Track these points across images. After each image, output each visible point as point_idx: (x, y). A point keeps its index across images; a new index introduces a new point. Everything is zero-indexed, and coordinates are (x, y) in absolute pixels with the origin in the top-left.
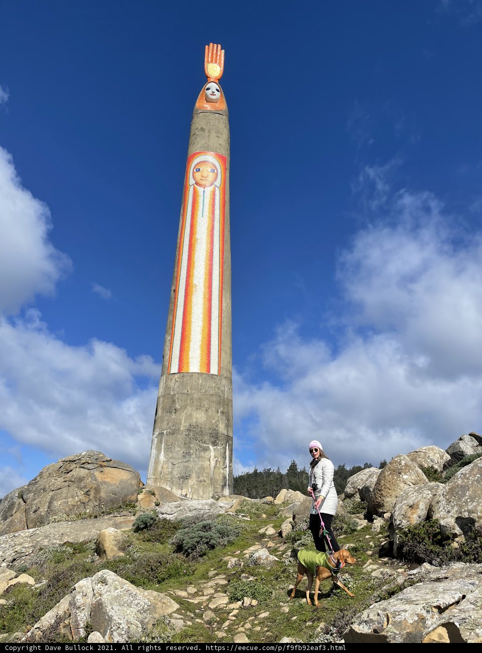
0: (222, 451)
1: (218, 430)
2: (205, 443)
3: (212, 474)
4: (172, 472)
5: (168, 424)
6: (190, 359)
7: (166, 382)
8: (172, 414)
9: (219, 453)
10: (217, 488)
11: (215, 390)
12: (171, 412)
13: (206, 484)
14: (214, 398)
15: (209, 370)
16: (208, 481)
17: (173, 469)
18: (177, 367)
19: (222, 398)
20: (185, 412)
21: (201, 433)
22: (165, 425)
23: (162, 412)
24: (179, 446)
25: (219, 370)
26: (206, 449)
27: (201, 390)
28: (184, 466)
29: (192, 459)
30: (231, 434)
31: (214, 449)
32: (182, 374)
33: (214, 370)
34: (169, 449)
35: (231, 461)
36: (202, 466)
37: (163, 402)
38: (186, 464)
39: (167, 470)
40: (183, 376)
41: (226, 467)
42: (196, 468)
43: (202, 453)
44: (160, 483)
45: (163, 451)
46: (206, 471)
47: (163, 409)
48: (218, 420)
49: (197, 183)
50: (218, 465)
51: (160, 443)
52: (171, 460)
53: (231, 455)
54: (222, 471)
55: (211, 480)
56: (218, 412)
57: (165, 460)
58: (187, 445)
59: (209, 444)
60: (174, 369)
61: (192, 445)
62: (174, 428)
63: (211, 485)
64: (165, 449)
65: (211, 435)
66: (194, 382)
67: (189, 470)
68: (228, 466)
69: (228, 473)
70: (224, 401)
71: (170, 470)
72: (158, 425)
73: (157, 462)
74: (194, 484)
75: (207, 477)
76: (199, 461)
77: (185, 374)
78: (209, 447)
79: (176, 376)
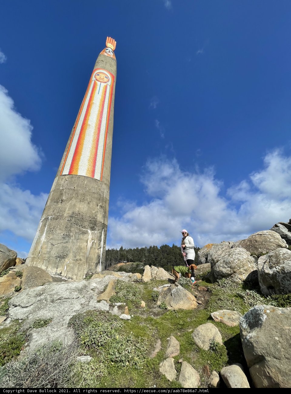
0: (99, 235)
1: (96, 218)
2: (84, 227)
3: (88, 254)
4: (50, 252)
5: (54, 211)
6: (79, 167)
7: (58, 181)
8: (59, 203)
9: (96, 236)
10: (92, 266)
11: (96, 190)
12: (58, 202)
13: (81, 262)
14: (96, 196)
15: (93, 175)
16: (84, 260)
17: (51, 249)
18: (68, 170)
19: (102, 196)
20: (70, 203)
21: (82, 219)
22: (51, 212)
23: (51, 202)
24: (60, 229)
25: (102, 177)
26: (85, 233)
27: (86, 188)
28: (63, 247)
29: (71, 241)
30: (106, 223)
31: (92, 233)
32: (71, 176)
33: (97, 176)
34: (51, 231)
35: (105, 243)
36: (79, 246)
37: (53, 194)
38: (65, 245)
39: (46, 250)
40: (72, 177)
41: (101, 248)
42: (74, 249)
43: (81, 236)
44: (36, 261)
45: (45, 233)
46: (83, 251)
47: (52, 200)
48: (97, 212)
49: (96, 80)
50: (94, 246)
51: (44, 226)
52: (51, 241)
53: (105, 238)
54: (97, 251)
55: (87, 258)
56: (98, 206)
57: (45, 241)
58: (68, 228)
59: (87, 228)
60: (66, 171)
61: (72, 229)
62: (58, 214)
63: (87, 263)
64: (47, 231)
65: (91, 222)
66: (80, 182)
67: (67, 250)
68: (102, 247)
69: (102, 252)
70: (103, 199)
71: (48, 250)
72: (46, 212)
73: (38, 243)
74: (70, 263)
75: (83, 256)
76: (77, 242)
77: (74, 176)
78: (87, 232)
79: (67, 177)
